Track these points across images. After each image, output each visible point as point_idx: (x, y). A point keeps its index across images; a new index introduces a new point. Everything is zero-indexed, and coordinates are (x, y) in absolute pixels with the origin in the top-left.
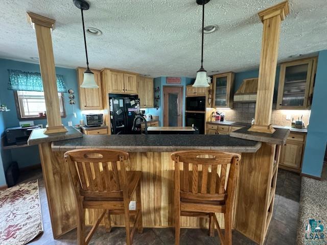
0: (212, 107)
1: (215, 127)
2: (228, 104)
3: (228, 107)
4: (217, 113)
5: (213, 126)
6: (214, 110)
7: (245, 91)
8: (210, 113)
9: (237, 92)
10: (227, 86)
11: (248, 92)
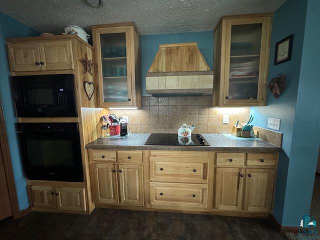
0: (97, 105)
1: (110, 155)
2: (134, 96)
3: (133, 106)
4: (110, 118)
5: (104, 153)
6: (103, 112)
7: (167, 68)
8: (95, 121)
9: (151, 70)
10: (128, 57)
11: (173, 69)
